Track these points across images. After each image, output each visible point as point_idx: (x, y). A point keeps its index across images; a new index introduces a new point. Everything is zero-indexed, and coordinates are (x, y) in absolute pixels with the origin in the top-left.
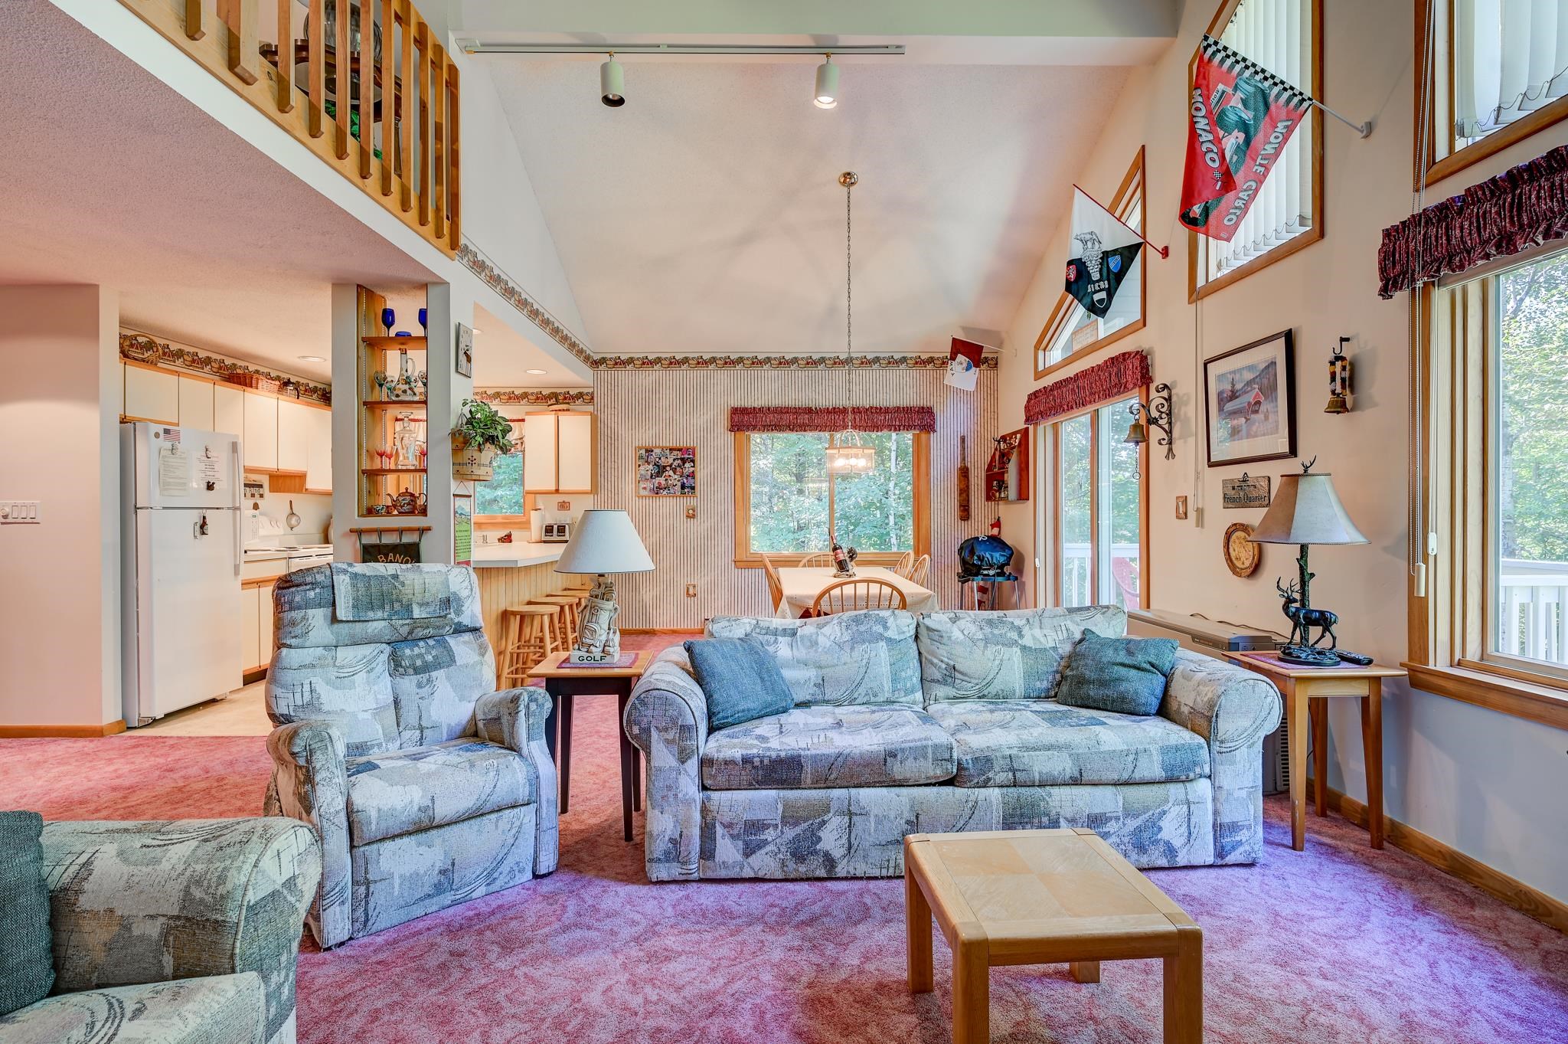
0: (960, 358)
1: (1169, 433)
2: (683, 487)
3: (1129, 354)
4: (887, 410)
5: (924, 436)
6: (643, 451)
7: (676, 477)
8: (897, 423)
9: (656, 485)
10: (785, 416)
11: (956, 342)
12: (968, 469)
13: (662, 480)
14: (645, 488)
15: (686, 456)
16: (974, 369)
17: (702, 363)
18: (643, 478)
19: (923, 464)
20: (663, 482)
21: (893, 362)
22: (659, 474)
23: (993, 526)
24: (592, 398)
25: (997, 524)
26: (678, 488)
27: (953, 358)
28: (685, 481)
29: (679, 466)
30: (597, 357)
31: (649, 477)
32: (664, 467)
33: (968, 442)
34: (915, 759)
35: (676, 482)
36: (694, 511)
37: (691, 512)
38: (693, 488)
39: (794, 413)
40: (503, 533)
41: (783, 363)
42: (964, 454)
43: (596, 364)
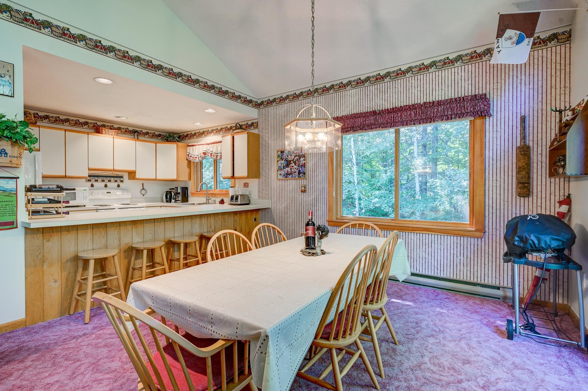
2: (299, 173)
4: (440, 103)
5: (478, 122)
6: (280, 153)
8: (450, 113)
9: (286, 172)
10: (357, 120)
11: (502, 18)
12: (528, 147)
13: (288, 169)
14: (280, 174)
15: (301, 154)
18: (280, 169)
19: (477, 147)
20: (289, 171)
21: (448, 63)
22: (287, 165)
23: (561, 203)
24: (257, 125)
25: (567, 201)
26: (297, 174)
27: (500, 36)
29: (297, 160)
30: (259, 102)
31: (282, 168)
32: (290, 161)
33: (529, 122)
36: (305, 188)
37: (303, 188)
41: (360, 82)
42: (524, 132)
43: (258, 105)
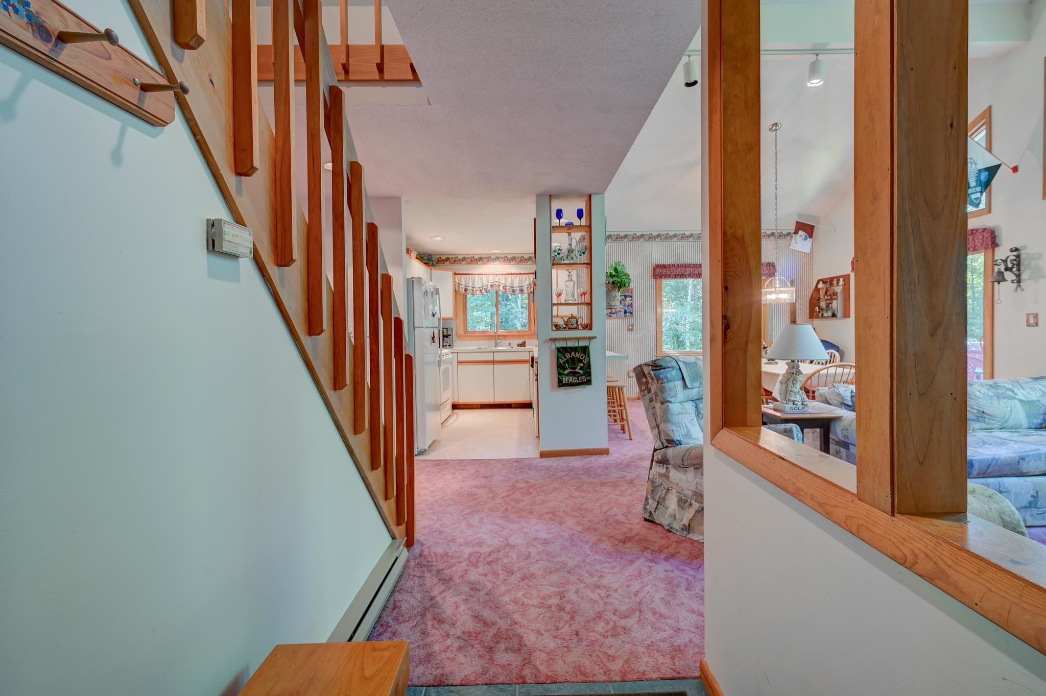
0: (801, 232)
1: (1018, 276)
2: (625, 312)
3: (977, 230)
7: (621, 306)
9: (609, 312)
10: (688, 269)
11: (798, 223)
15: (627, 294)
16: (809, 239)
17: (635, 238)
20: (613, 310)
26: (622, 313)
27: (796, 233)
28: (627, 309)
29: (623, 300)
34: (1035, 461)
35: (621, 310)
36: (632, 326)
37: (630, 327)
38: (632, 313)
39: (693, 267)
40: (521, 342)
41: (685, 237)
